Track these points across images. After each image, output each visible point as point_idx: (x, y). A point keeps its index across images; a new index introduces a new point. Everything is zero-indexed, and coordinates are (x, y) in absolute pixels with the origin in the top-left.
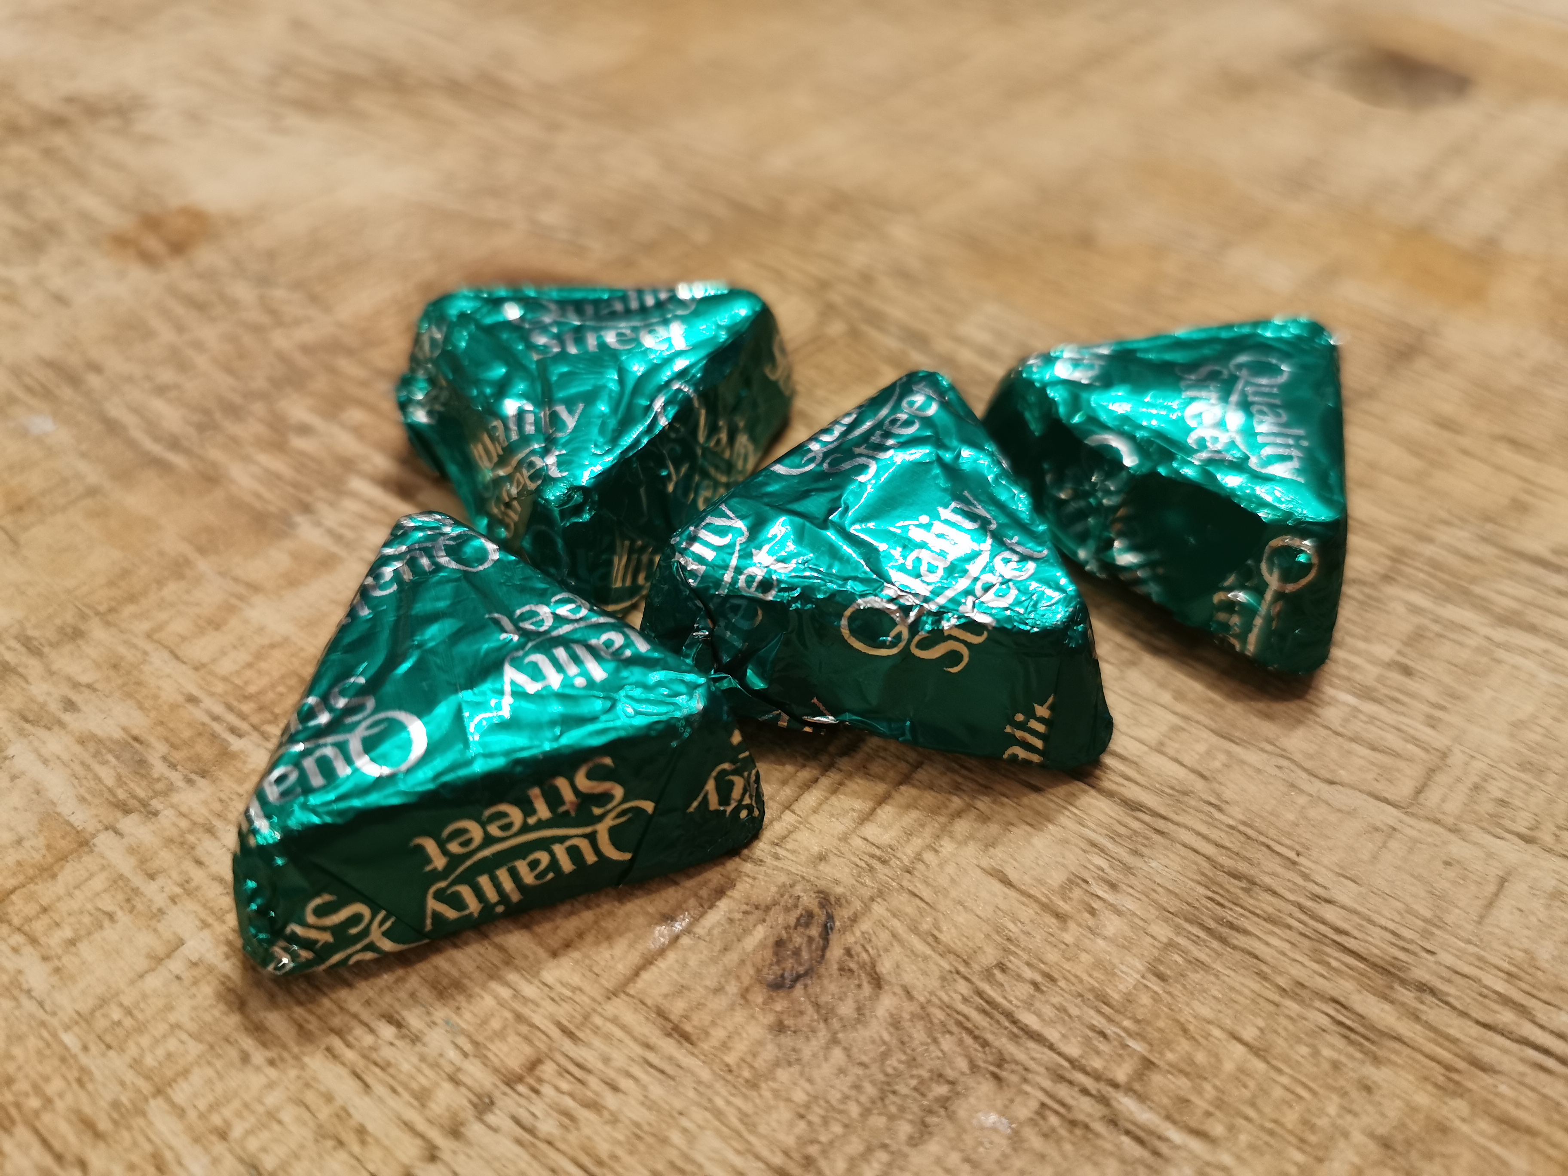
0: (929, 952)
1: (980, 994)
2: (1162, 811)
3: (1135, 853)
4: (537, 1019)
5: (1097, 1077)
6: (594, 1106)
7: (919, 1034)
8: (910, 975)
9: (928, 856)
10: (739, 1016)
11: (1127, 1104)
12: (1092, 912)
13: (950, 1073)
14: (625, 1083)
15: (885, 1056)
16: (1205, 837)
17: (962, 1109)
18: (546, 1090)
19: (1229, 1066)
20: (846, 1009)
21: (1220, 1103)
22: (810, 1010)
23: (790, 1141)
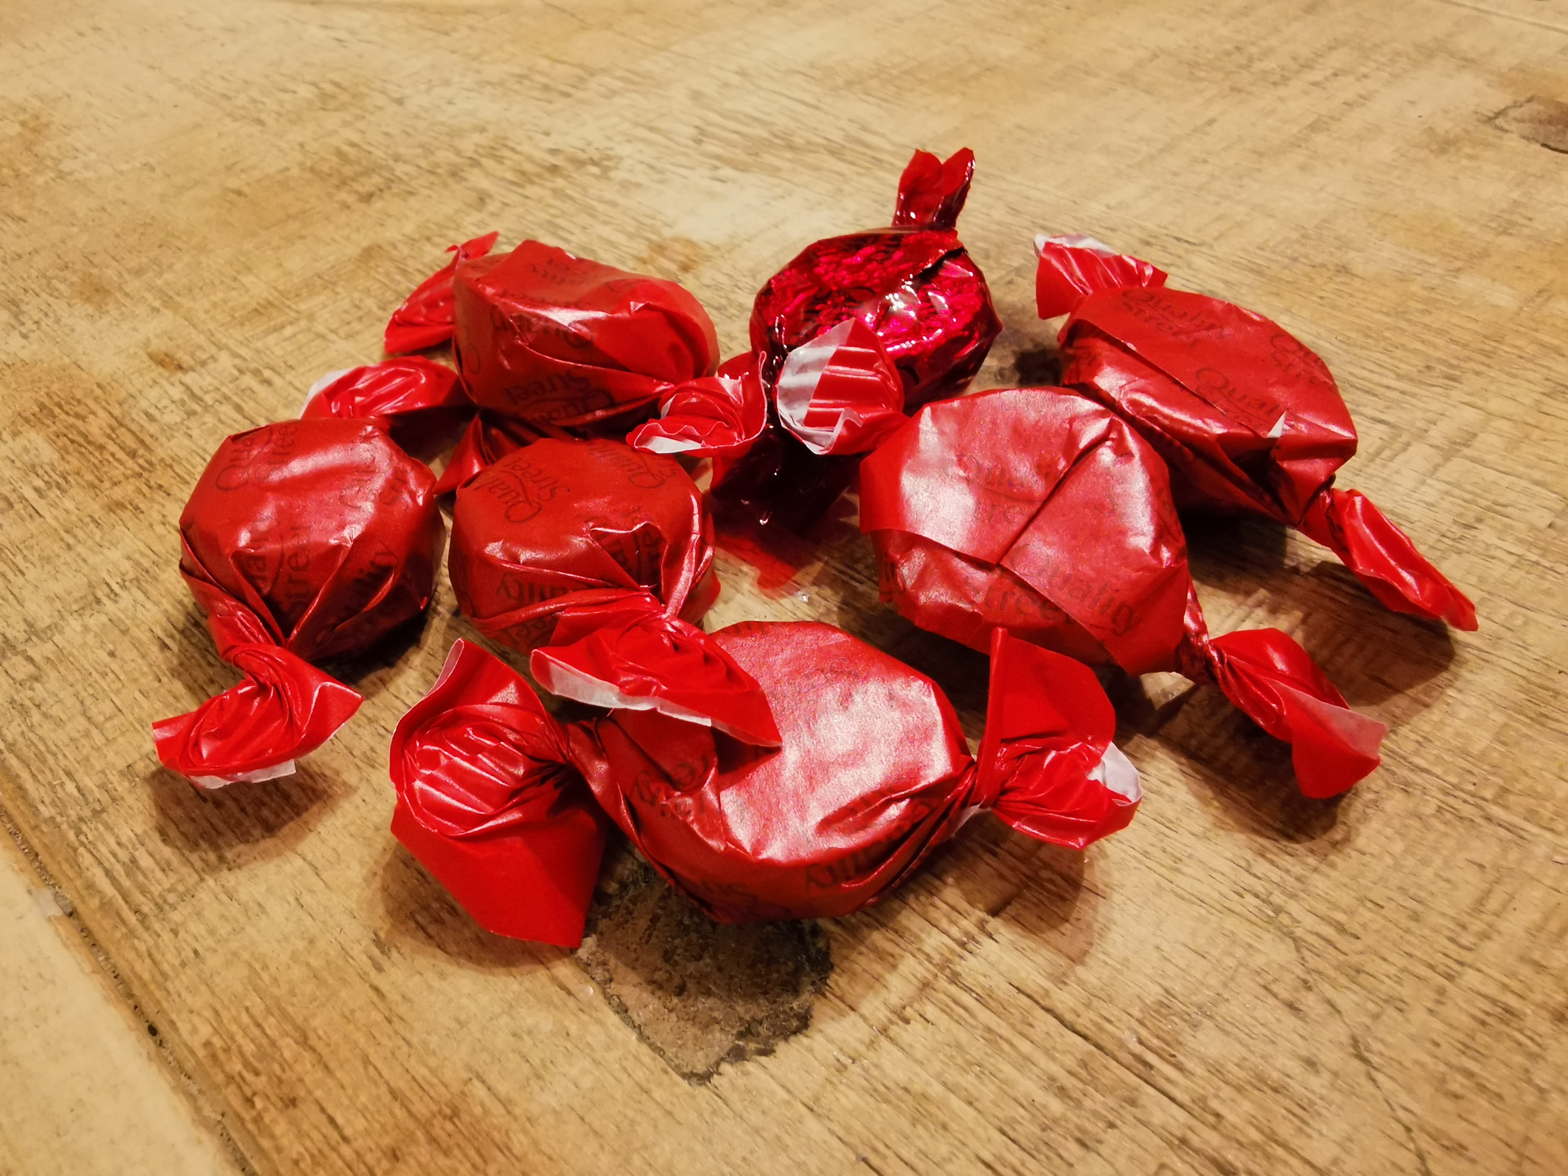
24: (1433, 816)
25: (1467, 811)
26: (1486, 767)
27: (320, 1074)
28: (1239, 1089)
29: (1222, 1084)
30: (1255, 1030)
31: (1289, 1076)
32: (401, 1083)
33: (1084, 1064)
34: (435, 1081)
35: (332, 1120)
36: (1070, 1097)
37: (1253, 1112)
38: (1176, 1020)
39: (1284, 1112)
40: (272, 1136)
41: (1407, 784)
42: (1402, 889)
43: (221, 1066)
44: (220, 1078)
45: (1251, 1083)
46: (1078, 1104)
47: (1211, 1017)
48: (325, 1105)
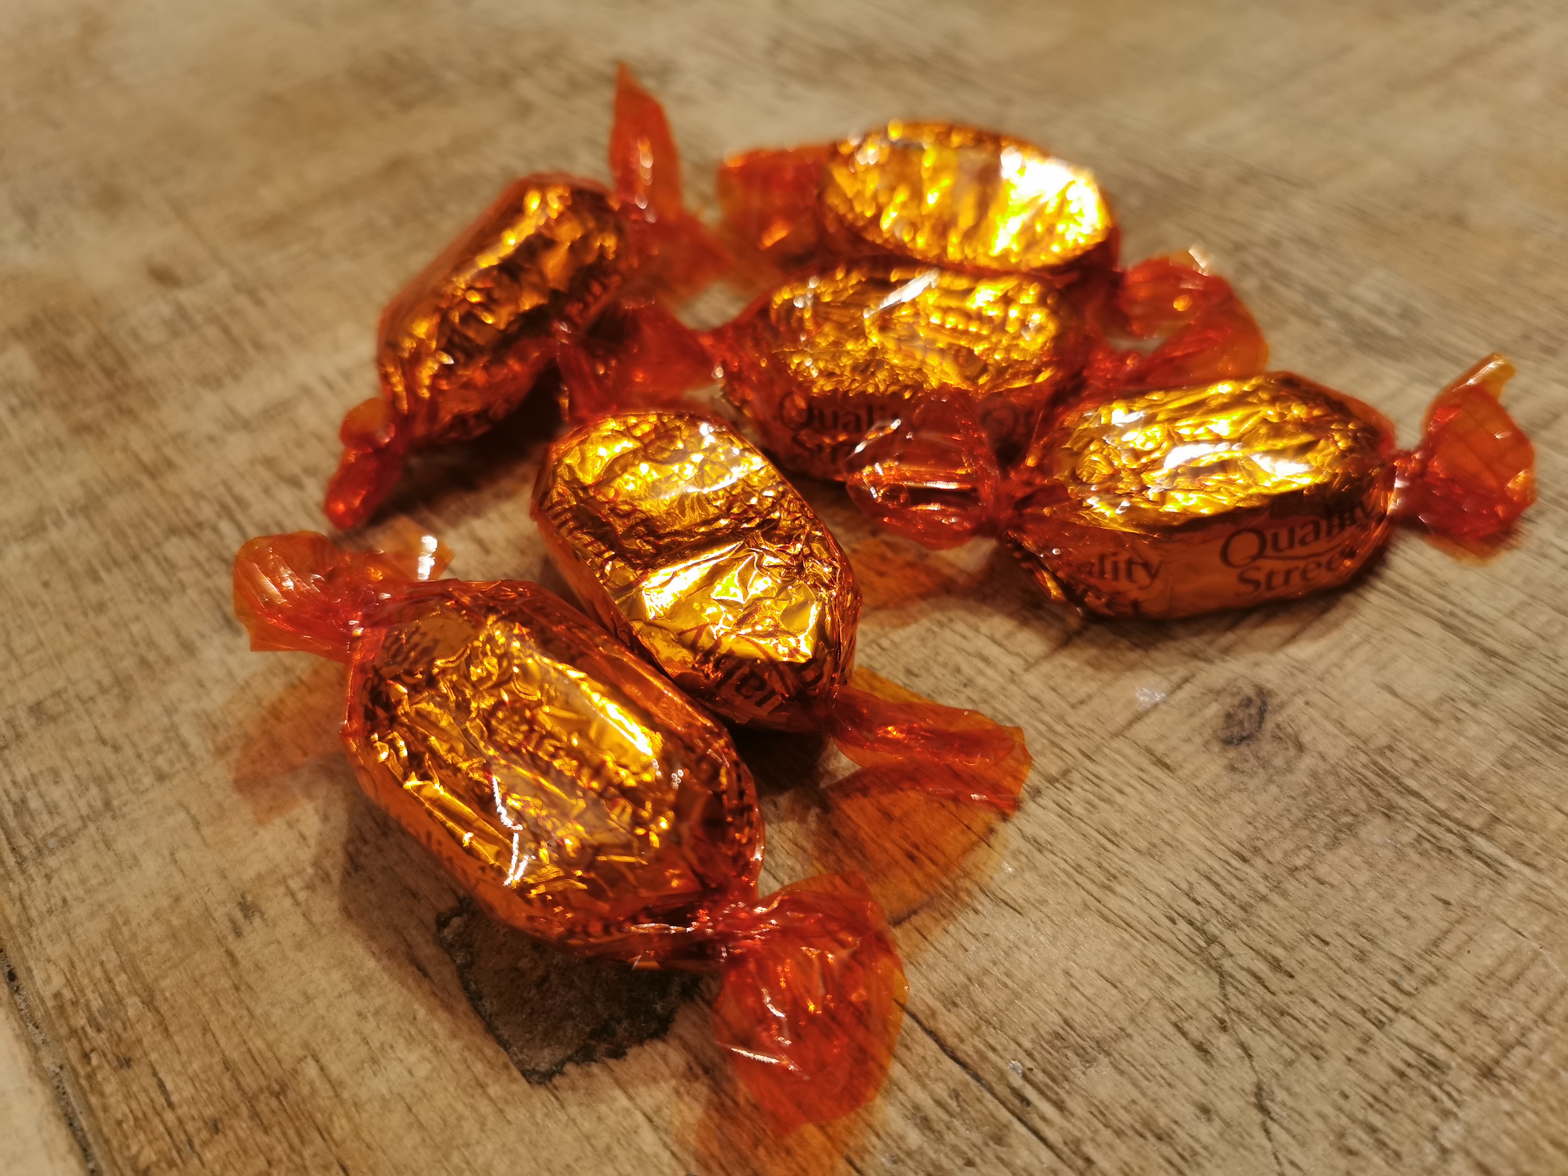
0: (1337, 732)
1: (1375, 763)
2: (1513, 658)
3: (1491, 684)
4: (1065, 745)
5: (1458, 822)
6: (1108, 801)
7: (1331, 782)
8: (1324, 745)
9: (1336, 671)
10: (1204, 758)
11: (1480, 842)
12: (1458, 720)
13: (1354, 810)
14: (1127, 790)
15: (1306, 794)
16: (1544, 680)
17: (1363, 832)
18: (1074, 788)
19: (1552, 826)
20: (1279, 762)
21: (1545, 849)
22: (1253, 760)
23: (1243, 837)
24: (1411, 845)
25: (1450, 840)
26: (1481, 793)
27: (158, 1037)
28: (1119, 1133)
29: (1100, 1126)
30: (1153, 1071)
31: (1176, 1122)
32: (234, 1055)
33: (956, 1095)
34: (269, 1055)
35: (161, 1085)
36: (931, 1129)
37: (1127, 1159)
38: (1070, 1054)
39: (1161, 1161)
40: (102, 1094)
41: (1391, 807)
42: (1356, 926)
43: (67, 1019)
44: (63, 1031)
45: (1133, 1127)
46: (939, 1137)
47: (1108, 1054)
48: (158, 1068)
